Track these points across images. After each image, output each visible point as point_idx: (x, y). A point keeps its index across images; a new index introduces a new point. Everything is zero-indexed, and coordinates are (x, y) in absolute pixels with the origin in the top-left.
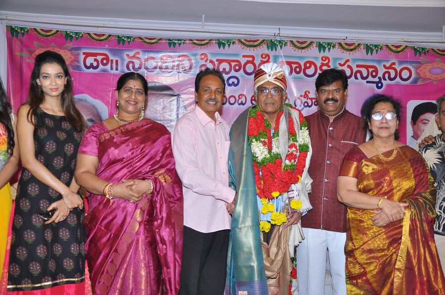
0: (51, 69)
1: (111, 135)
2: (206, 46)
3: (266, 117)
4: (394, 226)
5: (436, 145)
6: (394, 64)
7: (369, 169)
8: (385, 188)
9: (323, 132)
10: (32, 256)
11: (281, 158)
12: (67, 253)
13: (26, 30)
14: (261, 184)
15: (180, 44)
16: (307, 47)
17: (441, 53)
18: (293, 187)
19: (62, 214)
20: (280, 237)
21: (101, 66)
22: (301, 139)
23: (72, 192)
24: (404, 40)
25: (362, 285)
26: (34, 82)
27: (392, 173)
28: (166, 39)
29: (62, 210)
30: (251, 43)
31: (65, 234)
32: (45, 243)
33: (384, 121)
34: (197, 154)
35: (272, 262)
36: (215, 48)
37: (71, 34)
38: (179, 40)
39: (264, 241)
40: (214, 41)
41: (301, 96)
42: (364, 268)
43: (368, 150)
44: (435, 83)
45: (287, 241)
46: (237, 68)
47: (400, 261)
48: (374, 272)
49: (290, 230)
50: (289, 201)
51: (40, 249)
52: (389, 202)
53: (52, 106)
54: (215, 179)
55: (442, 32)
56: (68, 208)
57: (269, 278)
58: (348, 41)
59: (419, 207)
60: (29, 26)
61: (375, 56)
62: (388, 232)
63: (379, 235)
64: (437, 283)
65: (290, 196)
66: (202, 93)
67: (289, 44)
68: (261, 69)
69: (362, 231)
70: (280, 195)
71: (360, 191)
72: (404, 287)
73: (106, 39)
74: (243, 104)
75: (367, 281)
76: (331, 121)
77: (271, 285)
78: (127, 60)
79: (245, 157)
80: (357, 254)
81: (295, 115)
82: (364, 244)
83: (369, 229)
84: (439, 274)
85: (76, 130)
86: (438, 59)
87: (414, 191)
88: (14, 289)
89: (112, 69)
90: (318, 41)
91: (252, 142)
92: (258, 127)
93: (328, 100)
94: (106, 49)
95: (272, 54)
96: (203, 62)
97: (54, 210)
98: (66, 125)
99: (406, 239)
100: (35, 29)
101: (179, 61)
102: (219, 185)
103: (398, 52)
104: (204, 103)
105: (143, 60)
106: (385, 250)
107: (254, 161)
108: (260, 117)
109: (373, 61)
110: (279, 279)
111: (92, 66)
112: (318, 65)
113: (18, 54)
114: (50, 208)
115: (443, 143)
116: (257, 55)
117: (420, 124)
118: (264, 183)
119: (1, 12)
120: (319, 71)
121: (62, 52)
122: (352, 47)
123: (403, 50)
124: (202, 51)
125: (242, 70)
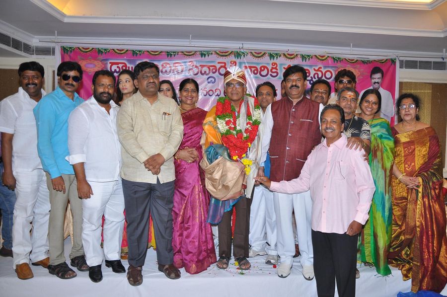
2: (192, 56)
6: (321, 68)
9: (287, 112)
11: (242, 132)
13: (73, 49)
15: (175, 55)
16: (262, 56)
17: (350, 61)
24: (326, 52)
28: (165, 52)
30: (223, 54)
36: (199, 57)
37: (102, 50)
38: (174, 52)
40: (198, 53)
46: (214, 71)
55: (350, 47)
58: (290, 52)
60: (75, 46)
61: (308, 62)
67: (249, 54)
68: (228, 71)
73: (125, 53)
76: (294, 104)
86: (349, 65)
90: (269, 52)
94: (125, 60)
95: (238, 61)
96: (190, 67)
100: (79, 48)
101: (174, 66)
103: (323, 60)
108: (227, 104)
109: (307, 66)
111: (116, 71)
112: (270, 68)
116: (228, 62)
119: (58, 37)
120: (270, 73)
121: (96, 62)
122: (292, 57)
123: (326, 59)
124: (190, 59)
125: (217, 72)
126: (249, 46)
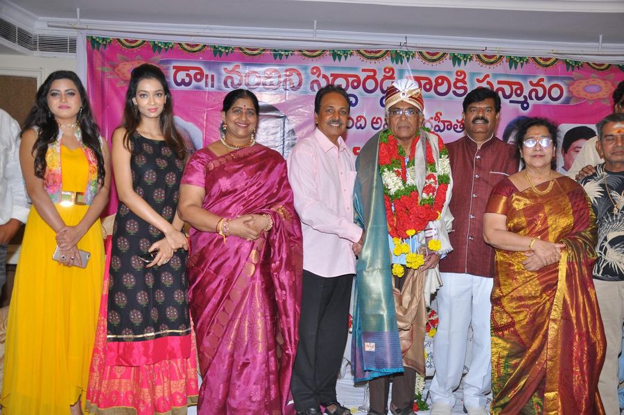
0: (149, 86)
1: (221, 163)
2: (318, 58)
3: (400, 143)
4: (549, 270)
5: (596, 176)
6: (542, 80)
7: (519, 204)
8: (539, 227)
9: (468, 161)
10: (133, 304)
11: (417, 191)
12: (170, 301)
13: (109, 41)
14: (393, 221)
15: (287, 56)
16: (439, 59)
17: (597, 67)
18: (431, 224)
19: (165, 255)
20: (414, 283)
21: (194, 83)
22: (440, 170)
23: (176, 230)
24: (554, 52)
25: (509, 336)
26: (130, 101)
27: (547, 209)
28: (271, 50)
29: (165, 251)
30: (372, 54)
31: (167, 280)
32: (146, 289)
33: (538, 149)
34: (317, 186)
35: (405, 312)
36: (329, 61)
37: (160, 45)
38: (286, 51)
39: (396, 287)
40: (328, 52)
41: (432, 118)
42: (512, 318)
43: (519, 181)
44: (591, 103)
45: (422, 287)
46: (355, 84)
47: (555, 310)
48: (524, 323)
49: (427, 275)
50: (427, 242)
51: (141, 296)
52: (543, 243)
53: (150, 130)
54: (338, 215)
55: (599, 42)
56: (172, 249)
57: (401, 329)
58: (488, 53)
59: (577, 248)
60: (112, 36)
61: (520, 70)
62: (541, 277)
63: (530, 280)
64: (595, 334)
65: (427, 236)
66: (324, 113)
67: (417, 55)
68: (393, 87)
69: (511, 275)
70: (416, 234)
71: (510, 230)
72: (559, 339)
73: (200, 50)
74: (363, 128)
75: (515, 333)
76: (479, 148)
77: (403, 339)
78: (225, 74)
79: (374, 189)
80: (505, 302)
81: (434, 140)
82: (513, 291)
83: (519, 273)
84: (598, 323)
85: (177, 157)
86: (593, 75)
87: (573, 229)
88: (114, 340)
89: (206, 85)
90: (452, 52)
91: (384, 171)
92: (391, 155)
93: (477, 118)
94: (201, 62)
95: (396, 67)
96: (314, 77)
97: (156, 252)
98: (166, 151)
99: (562, 284)
100: (119, 40)
101: (286, 75)
102: (344, 221)
103: (547, 66)
104: (326, 125)
105: (243, 75)
106: (537, 297)
107: (386, 194)
108: (392, 143)
109: (517, 76)
110: (412, 330)
111: (183, 83)
112: (452, 81)
113: (99, 69)
114: (151, 249)
115: (605, 173)
116: (380, 69)
117: (573, 153)
118: (398, 220)
119: (82, 20)
120: (453, 89)
122: (492, 60)
123: (552, 64)
124: (313, 63)
125: (361, 87)
126: (418, 41)
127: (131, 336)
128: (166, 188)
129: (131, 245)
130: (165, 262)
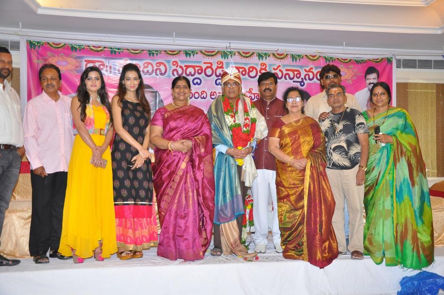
0: (131, 74)
1: (171, 114)
2: (176, 55)
3: (230, 101)
6: (312, 68)
9: (263, 111)
11: (241, 126)
12: (141, 187)
13: (42, 43)
15: (157, 54)
16: (250, 56)
17: (343, 61)
22: (252, 115)
23: (144, 149)
24: (318, 52)
27: (300, 133)
28: (147, 51)
30: (209, 53)
31: (140, 175)
32: (129, 178)
33: (294, 103)
36: (183, 57)
37: (76, 46)
38: (156, 51)
40: (183, 52)
41: (247, 92)
42: (288, 192)
46: (200, 71)
51: (127, 182)
53: (131, 97)
55: (343, 46)
58: (279, 52)
60: (43, 40)
61: (298, 63)
67: (237, 54)
69: (284, 169)
73: (102, 50)
74: (205, 98)
76: (268, 104)
78: (118, 65)
81: (248, 100)
85: (145, 111)
86: (341, 66)
89: (107, 72)
90: (258, 52)
93: (266, 89)
94: (102, 58)
95: (224, 61)
96: (174, 67)
97: (135, 160)
98: (140, 108)
100: (48, 43)
101: (157, 66)
103: (315, 60)
108: (227, 101)
109: (297, 66)
112: (259, 69)
113: (35, 61)
114: (133, 160)
116: (214, 62)
119: (23, 30)
121: (69, 60)
122: (282, 57)
123: (317, 59)
124: (173, 59)
125: (203, 73)
126: (237, 45)
127: (122, 203)
128: (140, 127)
129: (122, 156)
130: (140, 166)
